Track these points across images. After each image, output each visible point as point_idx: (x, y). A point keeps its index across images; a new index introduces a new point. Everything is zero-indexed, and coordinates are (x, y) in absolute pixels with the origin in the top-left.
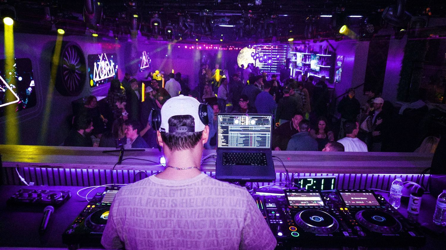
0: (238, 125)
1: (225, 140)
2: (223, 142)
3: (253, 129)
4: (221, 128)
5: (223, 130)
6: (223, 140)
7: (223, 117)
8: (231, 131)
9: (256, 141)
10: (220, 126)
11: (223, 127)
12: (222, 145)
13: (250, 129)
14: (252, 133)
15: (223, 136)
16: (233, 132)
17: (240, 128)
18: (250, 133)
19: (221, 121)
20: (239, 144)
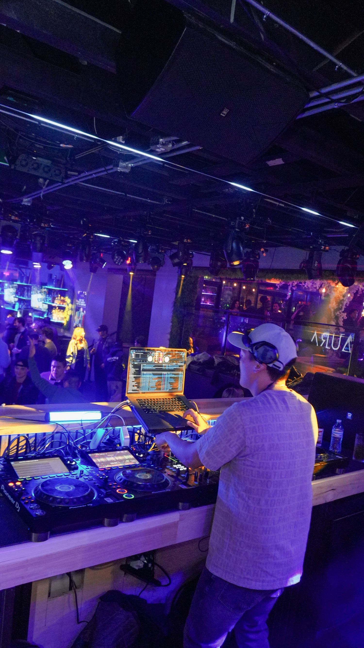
0: (151, 363)
1: (136, 383)
2: (133, 386)
3: (167, 368)
4: (133, 367)
5: (135, 370)
6: (134, 384)
7: (136, 352)
8: (144, 370)
9: (169, 383)
10: (132, 364)
11: (135, 366)
12: (133, 390)
13: (163, 368)
14: (165, 373)
15: (134, 377)
16: (145, 373)
17: (154, 366)
18: (163, 373)
19: (133, 357)
20: (151, 387)
